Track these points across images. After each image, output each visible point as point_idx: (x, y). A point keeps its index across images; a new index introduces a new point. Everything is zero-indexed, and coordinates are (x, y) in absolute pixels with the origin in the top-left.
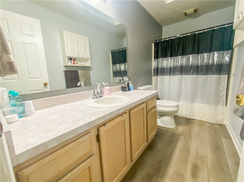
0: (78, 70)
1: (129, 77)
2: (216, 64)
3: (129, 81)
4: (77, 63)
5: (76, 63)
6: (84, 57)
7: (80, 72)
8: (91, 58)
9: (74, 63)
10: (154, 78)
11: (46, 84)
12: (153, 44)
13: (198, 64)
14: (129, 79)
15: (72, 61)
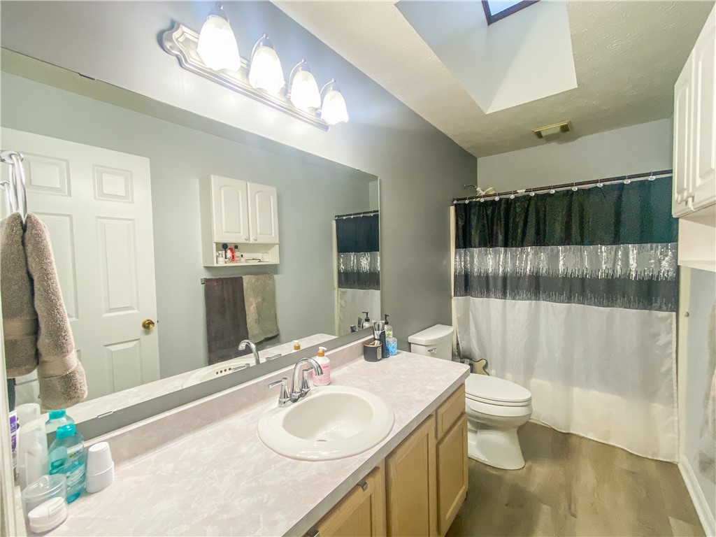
0: (243, 277)
1: (386, 316)
2: (636, 277)
3: (386, 327)
4: (242, 256)
5: (238, 257)
6: (262, 240)
7: (247, 280)
8: (280, 241)
9: (233, 257)
10: (456, 303)
11: (151, 323)
12: (452, 209)
13: (583, 273)
14: (384, 322)
15: (229, 251)
